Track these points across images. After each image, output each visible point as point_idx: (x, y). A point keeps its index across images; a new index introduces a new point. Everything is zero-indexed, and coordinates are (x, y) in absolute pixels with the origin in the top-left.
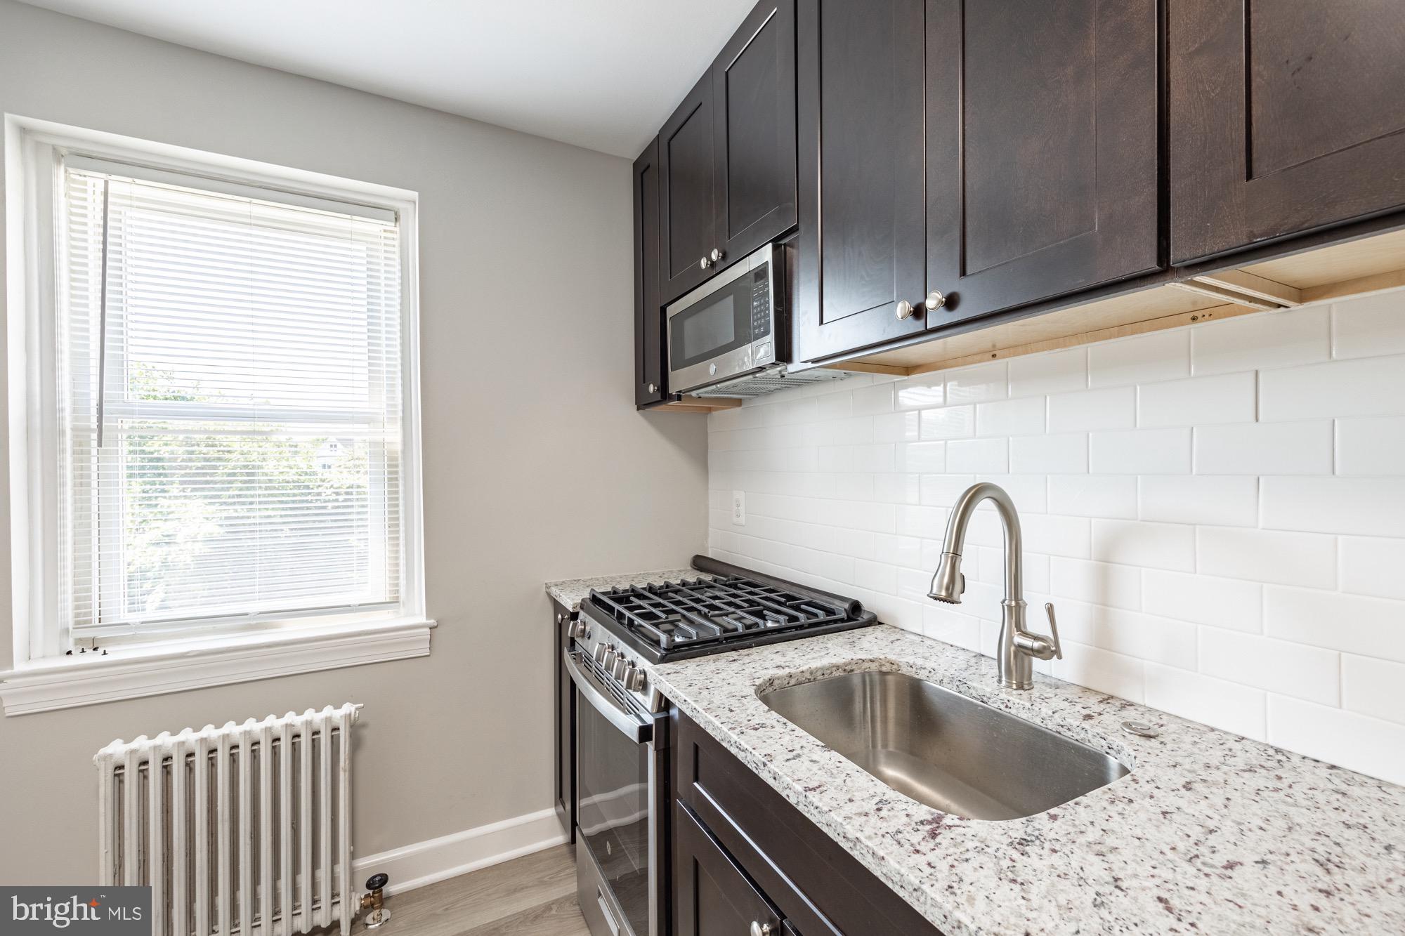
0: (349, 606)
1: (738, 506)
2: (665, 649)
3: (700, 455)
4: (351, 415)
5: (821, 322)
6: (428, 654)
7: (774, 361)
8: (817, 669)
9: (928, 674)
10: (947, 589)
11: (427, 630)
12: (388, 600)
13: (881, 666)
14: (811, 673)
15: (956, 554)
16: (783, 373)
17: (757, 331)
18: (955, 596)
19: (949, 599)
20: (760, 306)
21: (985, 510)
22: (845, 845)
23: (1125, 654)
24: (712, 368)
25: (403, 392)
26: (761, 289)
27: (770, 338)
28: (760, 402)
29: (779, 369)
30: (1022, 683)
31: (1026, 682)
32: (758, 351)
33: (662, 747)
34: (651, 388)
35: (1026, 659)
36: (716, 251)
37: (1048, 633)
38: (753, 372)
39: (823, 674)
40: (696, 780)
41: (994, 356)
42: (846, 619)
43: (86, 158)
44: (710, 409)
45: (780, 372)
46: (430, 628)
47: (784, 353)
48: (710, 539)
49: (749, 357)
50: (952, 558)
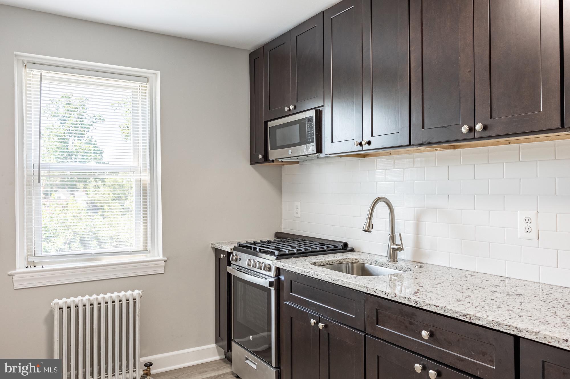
0: (129, 252)
1: (297, 209)
2: (277, 256)
3: (278, 186)
4: (129, 168)
5: (332, 142)
6: (164, 272)
7: (315, 153)
9: (367, 261)
10: (368, 228)
12: (142, 250)
13: (352, 260)
14: (328, 262)
15: (371, 218)
16: (319, 156)
17: (309, 140)
18: (370, 230)
19: (368, 231)
20: (310, 131)
21: (381, 205)
22: (335, 282)
23: (424, 249)
24: (290, 152)
25: (150, 158)
26: (310, 125)
27: (314, 144)
28: (307, 163)
29: (317, 155)
30: (394, 260)
31: (395, 260)
32: (309, 148)
33: (277, 289)
34: (260, 156)
35: (395, 252)
36: (292, 106)
37: (400, 243)
38: (307, 155)
39: (332, 262)
40: (291, 292)
41: (390, 154)
42: (342, 249)
43: (34, 64)
44: (283, 165)
45: (317, 156)
46: (164, 261)
47: (319, 150)
48: (283, 225)
49: (305, 150)
50: (370, 219)
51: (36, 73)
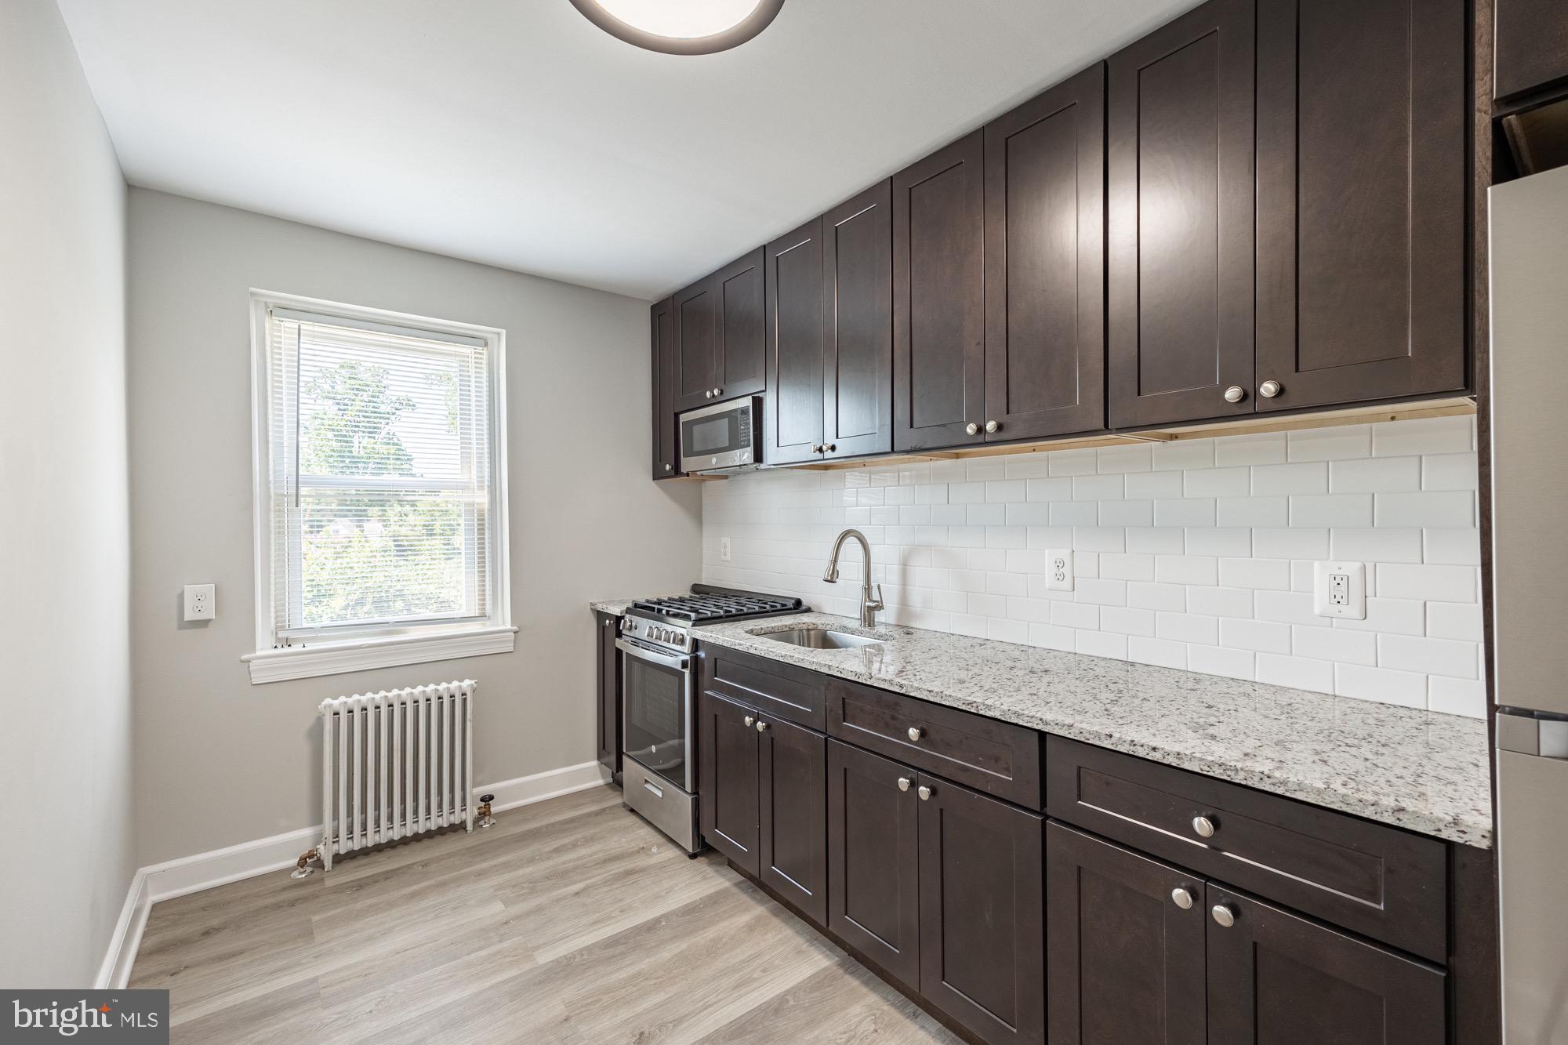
0: (455, 618)
1: (725, 547)
2: (694, 620)
3: (697, 513)
4: (456, 484)
5: (778, 446)
6: (513, 650)
7: (753, 462)
8: (775, 626)
9: (831, 627)
10: (831, 576)
11: (512, 634)
12: (477, 615)
13: (808, 626)
14: (772, 628)
15: (835, 561)
16: (758, 467)
17: (743, 443)
18: (835, 579)
19: (831, 581)
20: (744, 429)
21: (851, 543)
23: (914, 607)
24: (714, 460)
26: (745, 420)
27: (750, 449)
28: (740, 478)
29: (755, 465)
30: (870, 623)
31: (872, 623)
32: (743, 455)
33: (693, 671)
34: (668, 467)
35: (872, 612)
36: (717, 390)
37: (879, 599)
38: (740, 466)
40: (716, 677)
41: (865, 465)
42: (793, 608)
43: (286, 310)
44: (704, 480)
45: (756, 467)
46: (514, 633)
47: (758, 457)
48: (703, 573)
49: (738, 457)
51: (291, 325)
